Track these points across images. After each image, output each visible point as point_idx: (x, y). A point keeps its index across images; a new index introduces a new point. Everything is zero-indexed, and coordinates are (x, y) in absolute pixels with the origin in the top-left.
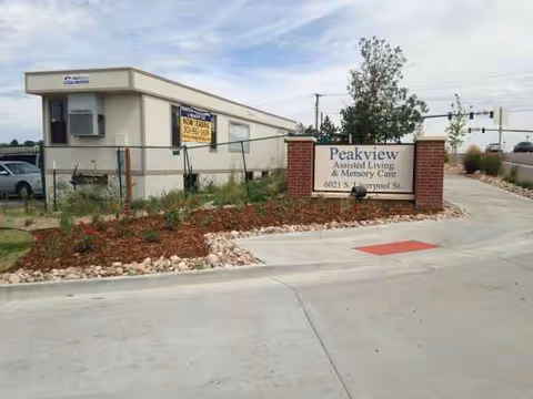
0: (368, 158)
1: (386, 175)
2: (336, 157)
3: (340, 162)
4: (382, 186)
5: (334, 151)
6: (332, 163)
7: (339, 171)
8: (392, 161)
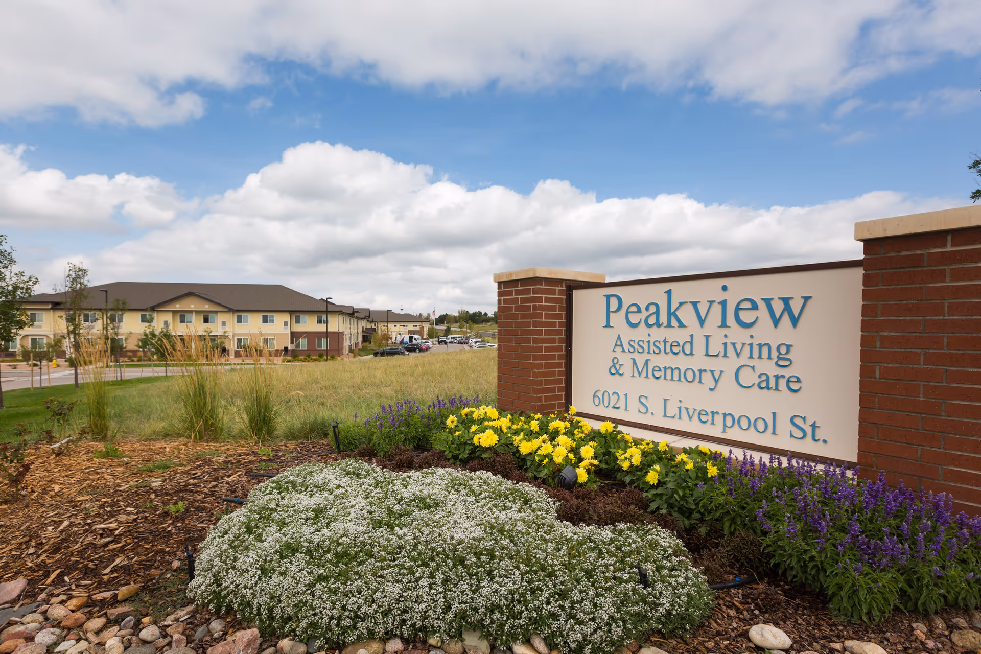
0: (702, 322)
1: (765, 384)
2: (618, 320)
3: (628, 335)
4: (753, 424)
5: (614, 304)
6: (610, 336)
7: (625, 360)
8: (785, 333)
